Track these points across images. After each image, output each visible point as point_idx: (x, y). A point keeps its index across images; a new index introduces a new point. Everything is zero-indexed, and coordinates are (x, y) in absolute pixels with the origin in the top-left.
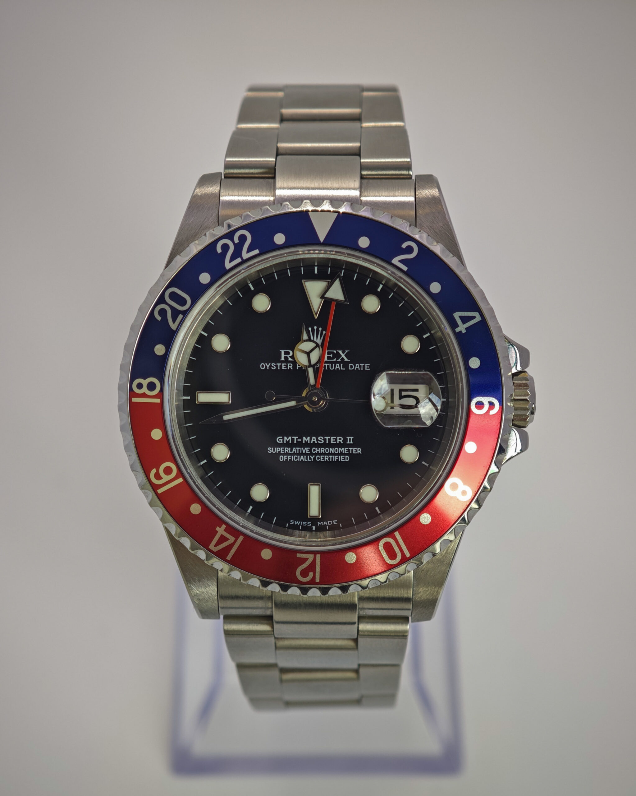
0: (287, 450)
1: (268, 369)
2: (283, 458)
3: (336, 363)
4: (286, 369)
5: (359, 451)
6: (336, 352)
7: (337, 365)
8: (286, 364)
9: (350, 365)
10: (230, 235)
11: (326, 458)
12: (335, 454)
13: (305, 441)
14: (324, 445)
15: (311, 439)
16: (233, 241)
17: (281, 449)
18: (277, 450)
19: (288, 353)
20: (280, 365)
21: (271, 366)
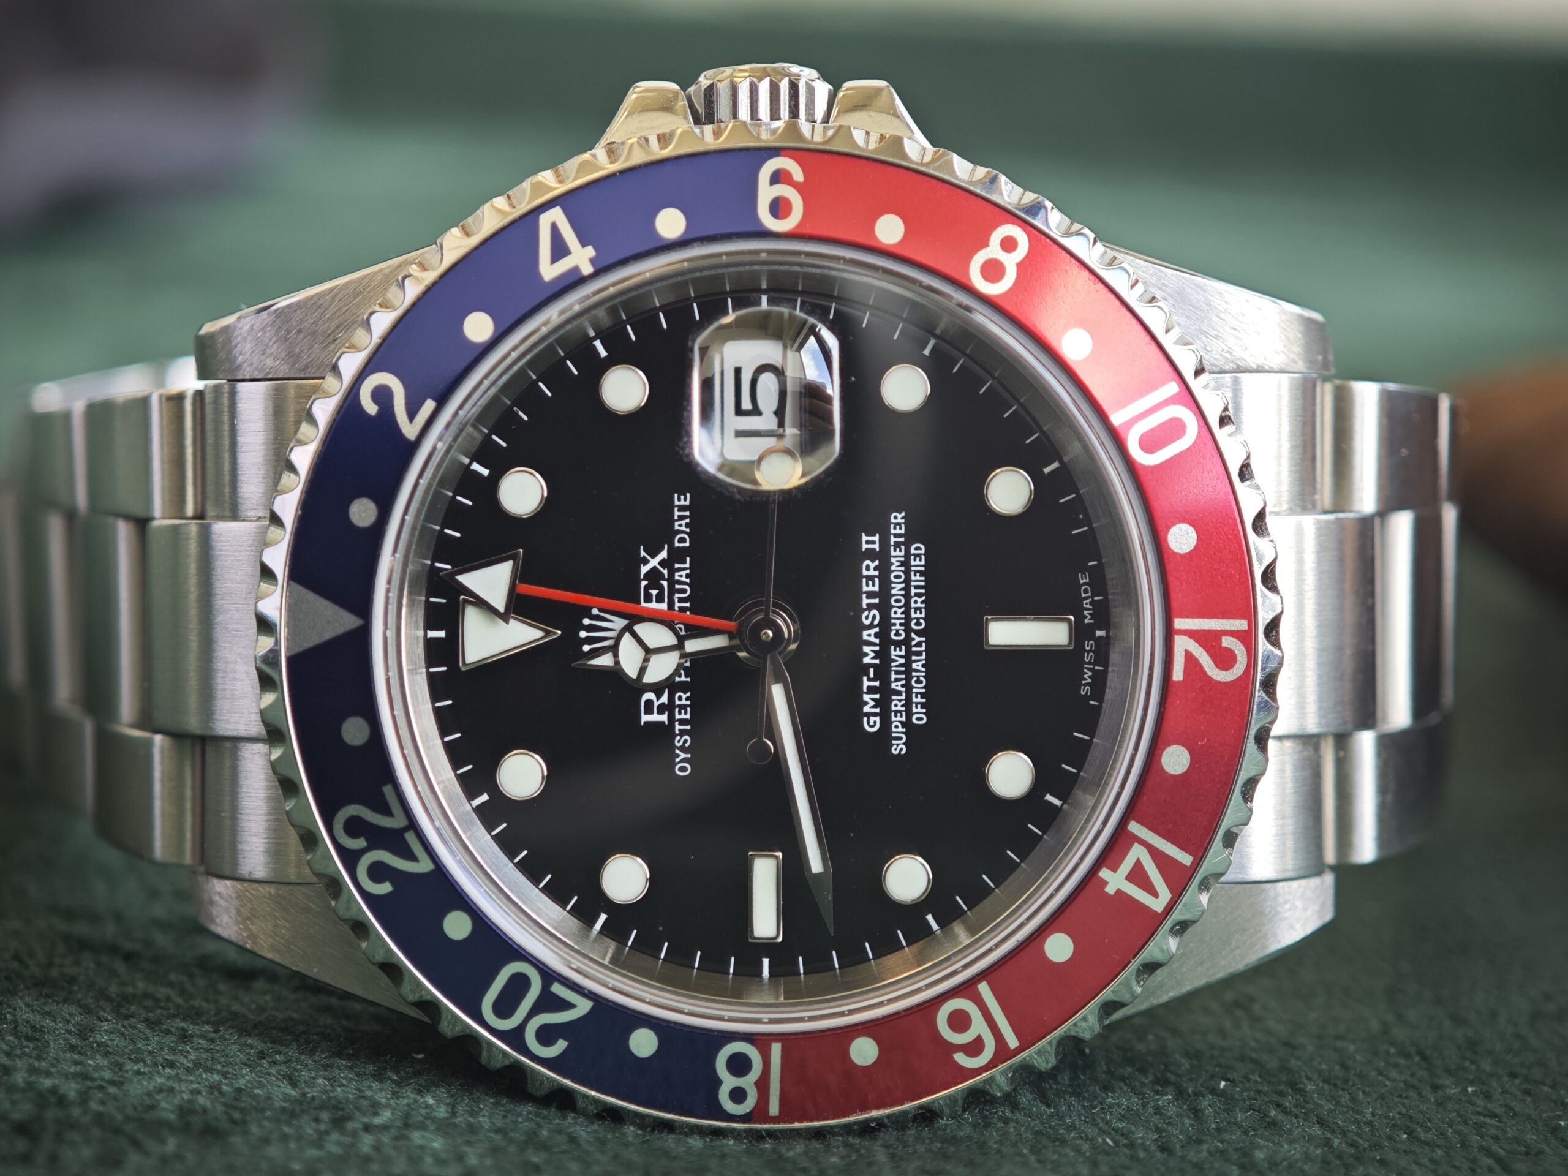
0: (897, 704)
2: (920, 717)
3: (672, 582)
4: (689, 709)
5: (898, 518)
6: (644, 579)
8: (677, 710)
9: (677, 544)
10: (350, 858)
11: (917, 603)
12: (908, 581)
13: (873, 658)
14: (884, 608)
16: (362, 852)
17: (896, 720)
18: (897, 730)
19: (649, 703)
20: (679, 724)
21: (683, 749)
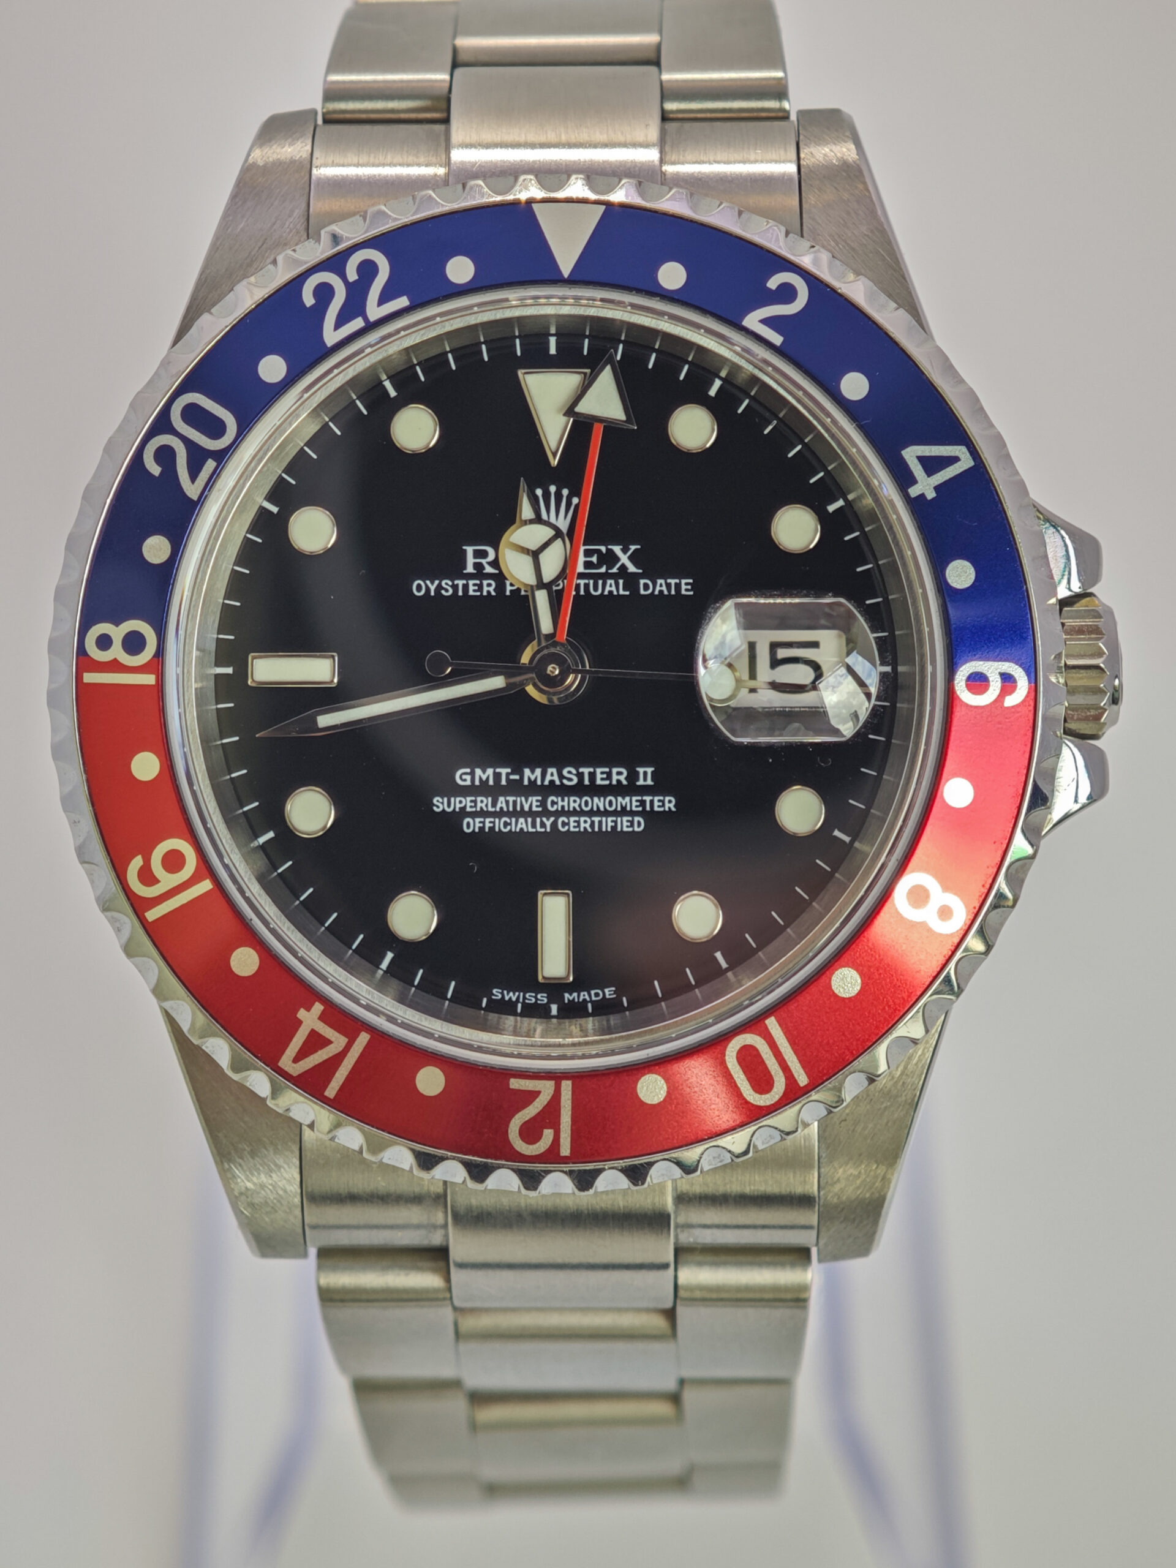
0: (484, 803)
1: (432, 594)
2: (471, 825)
3: (605, 576)
4: (478, 594)
6: (608, 550)
7: (609, 582)
8: (478, 582)
9: (642, 582)
10: (335, 263)
11: (585, 824)
12: (606, 813)
13: (529, 779)
14: (579, 790)
16: (343, 276)
17: (467, 802)
18: (458, 803)
19: (484, 554)
20: (463, 585)
21: (439, 588)
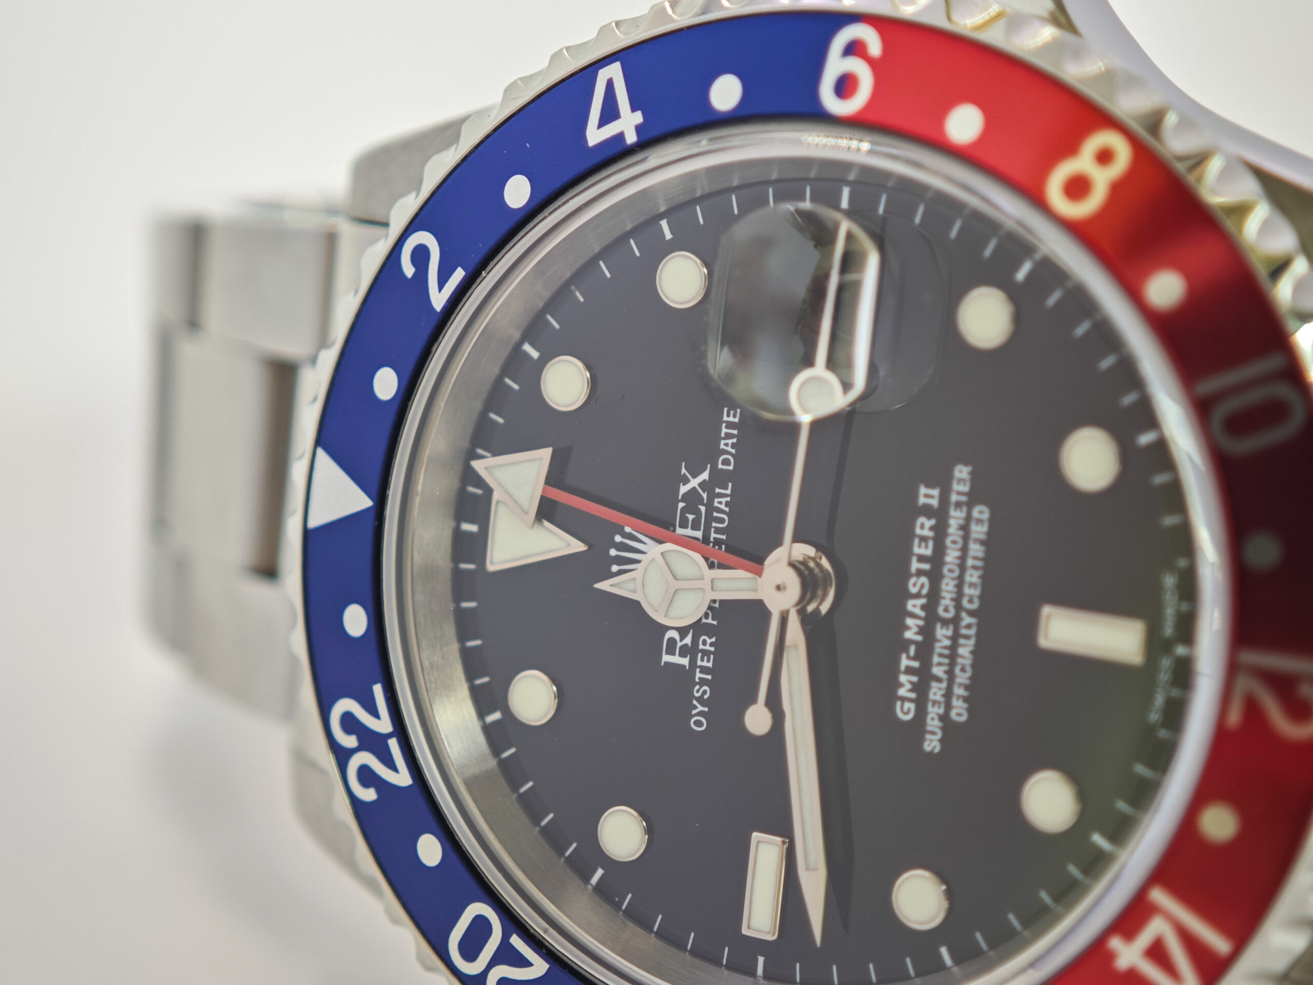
0: (936, 692)
1: (706, 709)
2: (959, 712)
3: (710, 508)
4: (712, 656)
5: (962, 472)
6: (682, 501)
7: (716, 504)
8: (700, 655)
9: (720, 466)
11: (973, 577)
12: (964, 550)
13: (917, 633)
14: (935, 576)
15: (914, 616)
17: (934, 712)
18: (933, 723)
19: (672, 641)
20: (700, 672)
21: (700, 700)
